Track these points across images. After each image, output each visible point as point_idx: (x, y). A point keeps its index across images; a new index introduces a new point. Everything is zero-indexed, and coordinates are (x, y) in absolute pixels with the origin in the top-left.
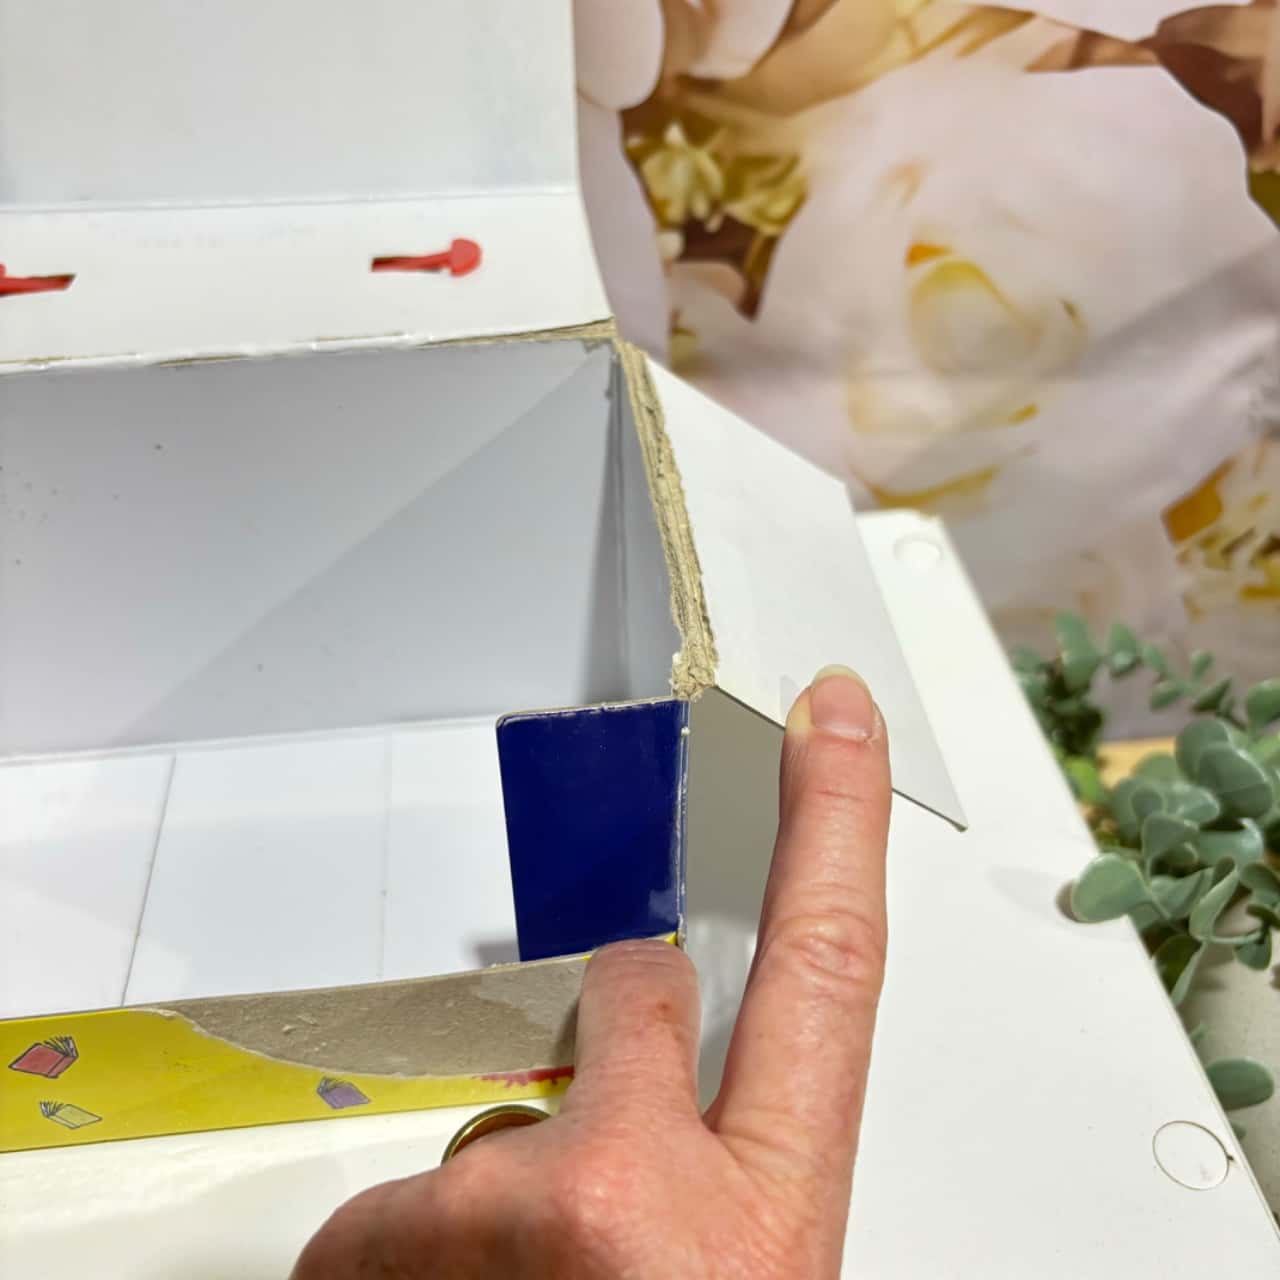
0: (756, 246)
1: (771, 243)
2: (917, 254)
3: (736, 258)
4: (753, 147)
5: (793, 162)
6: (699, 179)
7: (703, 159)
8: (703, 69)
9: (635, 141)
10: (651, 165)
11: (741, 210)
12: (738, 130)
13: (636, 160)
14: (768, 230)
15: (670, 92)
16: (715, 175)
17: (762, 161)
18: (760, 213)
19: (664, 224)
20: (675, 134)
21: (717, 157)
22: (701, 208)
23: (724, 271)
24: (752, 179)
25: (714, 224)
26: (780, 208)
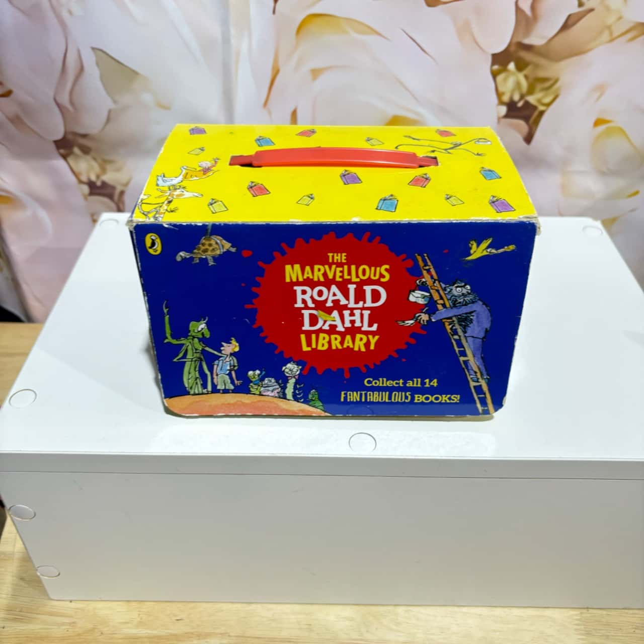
0: (536, 113)
1: (542, 113)
2: (598, 123)
3: (526, 119)
4: (541, 74)
5: (556, 81)
6: (518, 85)
7: (521, 77)
8: (527, 41)
9: (496, 67)
10: (500, 78)
11: (532, 99)
12: (537, 66)
13: (495, 75)
14: (541, 108)
15: (513, 49)
16: (524, 84)
17: (545, 80)
18: (539, 101)
19: (501, 103)
20: (512, 66)
21: (526, 77)
22: (516, 97)
23: (521, 123)
24: (539, 86)
25: (520, 104)
26: (547, 100)
